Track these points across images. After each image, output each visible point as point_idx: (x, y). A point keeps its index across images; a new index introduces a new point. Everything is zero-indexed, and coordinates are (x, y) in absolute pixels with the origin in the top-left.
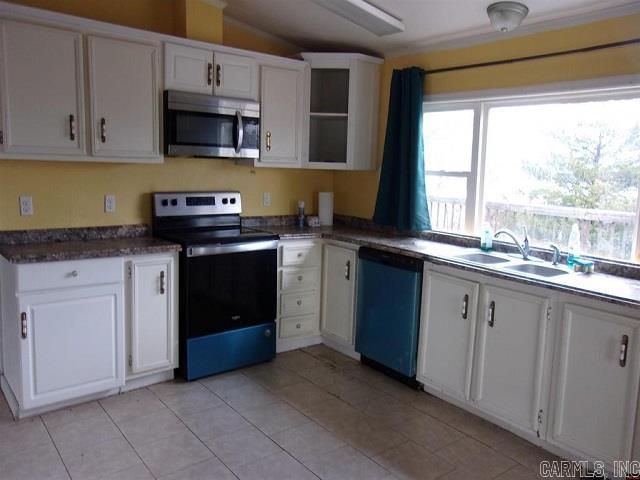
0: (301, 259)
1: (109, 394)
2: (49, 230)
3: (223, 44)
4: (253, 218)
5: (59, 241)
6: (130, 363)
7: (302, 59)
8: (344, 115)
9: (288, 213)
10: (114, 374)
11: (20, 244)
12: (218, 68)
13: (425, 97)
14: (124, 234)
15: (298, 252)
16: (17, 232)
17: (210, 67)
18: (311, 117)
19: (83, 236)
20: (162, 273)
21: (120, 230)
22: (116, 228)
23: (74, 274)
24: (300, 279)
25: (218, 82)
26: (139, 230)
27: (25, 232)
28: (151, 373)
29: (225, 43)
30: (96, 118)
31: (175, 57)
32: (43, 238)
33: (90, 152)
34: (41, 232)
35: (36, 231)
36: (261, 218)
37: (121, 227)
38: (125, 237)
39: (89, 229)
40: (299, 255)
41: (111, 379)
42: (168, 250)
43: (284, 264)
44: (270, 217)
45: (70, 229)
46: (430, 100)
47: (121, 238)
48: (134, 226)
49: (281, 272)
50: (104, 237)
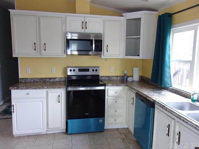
0: (116, 94)
1: (42, 134)
2: (34, 78)
3: (90, 14)
4: (106, 76)
5: (37, 82)
6: (48, 125)
7: (123, 16)
8: (139, 37)
9: (121, 75)
10: (42, 128)
11: (25, 82)
12: (86, 23)
13: (172, 26)
14: (57, 80)
15: (116, 91)
16: (25, 78)
17: (83, 22)
18: (126, 38)
19: (44, 80)
20: (59, 95)
21: (56, 79)
22: (55, 78)
23: (28, 94)
24: (116, 102)
25: (86, 28)
26: (63, 79)
27: (27, 78)
28: (55, 129)
29: (91, 14)
30: (43, 43)
31: (70, 20)
32: (32, 81)
33: (41, 54)
34: (32, 79)
35: (31, 78)
36: (109, 76)
37: (57, 78)
38: (58, 82)
39: (46, 78)
40: (116, 92)
41: (41, 129)
42: (60, 88)
43: (109, 96)
44: (113, 77)
45: (40, 78)
46: (174, 28)
47: (56, 81)
48: (61, 78)
49: (108, 98)
50: (51, 81)
